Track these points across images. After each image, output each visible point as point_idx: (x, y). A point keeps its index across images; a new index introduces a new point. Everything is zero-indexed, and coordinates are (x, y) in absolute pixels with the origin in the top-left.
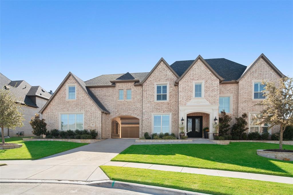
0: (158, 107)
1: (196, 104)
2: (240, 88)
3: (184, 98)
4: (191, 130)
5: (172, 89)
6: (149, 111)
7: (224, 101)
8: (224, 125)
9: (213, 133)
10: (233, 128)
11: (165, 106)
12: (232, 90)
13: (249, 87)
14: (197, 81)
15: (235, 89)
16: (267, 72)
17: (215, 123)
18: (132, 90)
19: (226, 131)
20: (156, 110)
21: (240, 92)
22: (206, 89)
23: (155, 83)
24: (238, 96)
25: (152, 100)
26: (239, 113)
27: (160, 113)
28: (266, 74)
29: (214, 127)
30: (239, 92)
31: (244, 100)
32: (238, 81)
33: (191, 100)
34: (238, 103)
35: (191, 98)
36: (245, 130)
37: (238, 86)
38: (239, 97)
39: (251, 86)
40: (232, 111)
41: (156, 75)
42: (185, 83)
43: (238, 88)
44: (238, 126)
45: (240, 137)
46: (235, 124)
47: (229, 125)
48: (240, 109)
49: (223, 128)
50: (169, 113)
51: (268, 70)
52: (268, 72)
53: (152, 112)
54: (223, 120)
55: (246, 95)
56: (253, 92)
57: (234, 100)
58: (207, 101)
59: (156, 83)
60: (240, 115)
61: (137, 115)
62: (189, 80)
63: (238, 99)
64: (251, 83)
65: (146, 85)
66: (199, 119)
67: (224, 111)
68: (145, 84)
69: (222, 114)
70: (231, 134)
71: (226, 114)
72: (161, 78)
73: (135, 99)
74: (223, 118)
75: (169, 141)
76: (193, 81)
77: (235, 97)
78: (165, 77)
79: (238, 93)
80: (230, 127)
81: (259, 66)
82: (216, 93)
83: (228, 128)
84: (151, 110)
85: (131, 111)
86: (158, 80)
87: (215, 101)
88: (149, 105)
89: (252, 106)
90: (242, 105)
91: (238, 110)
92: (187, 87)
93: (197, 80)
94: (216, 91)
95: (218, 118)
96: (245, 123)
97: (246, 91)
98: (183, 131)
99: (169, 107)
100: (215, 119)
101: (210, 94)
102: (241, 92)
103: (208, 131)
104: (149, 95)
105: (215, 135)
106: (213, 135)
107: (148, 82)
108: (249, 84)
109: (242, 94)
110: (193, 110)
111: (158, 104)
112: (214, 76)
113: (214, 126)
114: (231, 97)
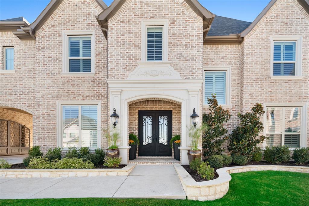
0: (71, 88)
1: (149, 78)
2: (246, 52)
3: (121, 61)
4: (150, 141)
5: (102, 45)
6: (49, 96)
7: (214, 81)
8: (215, 130)
9: (190, 148)
10: (232, 136)
11: (86, 85)
12: (229, 56)
13: (265, 51)
14: (152, 22)
15: (237, 56)
16: (298, 20)
17: (192, 125)
18: (16, 48)
19: (219, 142)
20: (67, 94)
21: (247, 62)
22: (172, 41)
23: (63, 31)
24: (242, 69)
25: (56, 71)
26: (244, 104)
27: (75, 102)
28: (297, 25)
29: (190, 135)
30: (245, 61)
31: (254, 77)
32: (241, 36)
33: (137, 68)
34: (241, 84)
35: (138, 61)
36: (258, 141)
37: (242, 48)
38: (245, 72)
39: (267, 48)
40: (231, 100)
41: (65, 13)
42: (122, 25)
43: (243, 52)
44: (245, 132)
45: (248, 157)
46: (237, 128)
47: (224, 131)
48: (246, 96)
49: (211, 137)
50: (95, 102)
51: (300, 17)
52: (300, 20)
53: (58, 97)
54: (211, 118)
55: (258, 66)
56: (272, 62)
57: (235, 78)
58: (175, 71)
59: (66, 31)
60: (247, 109)
61: (28, 105)
62: (131, 18)
63: (242, 76)
64: (268, 42)
65: (42, 35)
66: (166, 117)
67: (215, 97)
68: (40, 33)
69: (211, 105)
70: (229, 150)
71: (219, 105)
72: (78, 20)
73: (23, 69)
74: (213, 114)
75: (63, 176)
76: (142, 20)
77: (236, 72)
78: (85, 18)
79: (242, 63)
80: (226, 135)
81: (284, 6)
82: (194, 51)
83: (222, 137)
84: (56, 94)
85: (13, 98)
86: (70, 24)
87: (194, 71)
88: (50, 81)
89: (270, 90)
90: (249, 88)
91: (241, 98)
92: (126, 35)
93: (152, 20)
94: (195, 45)
95: (199, 113)
96: (258, 125)
97: (258, 59)
98: (118, 144)
99: (95, 89)
100: (194, 116)
101: (183, 54)
102: (248, 60)
103: (179, 145)
104: (50, 59)
105: (193, 154)
106: (188, 154)
107: (47, 29)
108: (264, 45)
109: (250, 65)
110: (143, 93)
111: (69, 80)
112: (191, 10)
113: (191, 131)
114: (228, 71)
